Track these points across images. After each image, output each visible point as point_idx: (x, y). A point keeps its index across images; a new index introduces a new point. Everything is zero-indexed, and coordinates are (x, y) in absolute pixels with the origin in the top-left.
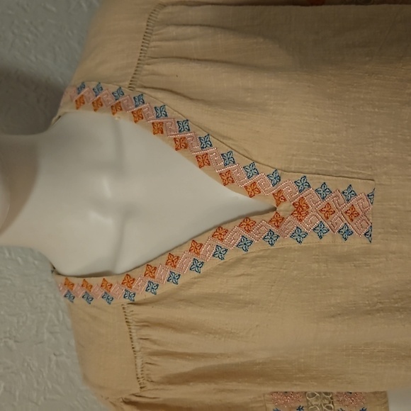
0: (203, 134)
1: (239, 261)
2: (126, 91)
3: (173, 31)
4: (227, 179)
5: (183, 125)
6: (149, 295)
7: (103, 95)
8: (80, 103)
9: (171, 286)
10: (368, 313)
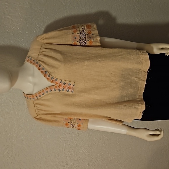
0: (46, 71)
1: (50, 94)
2: (36, 60)
3: (45, 50)
4: (48, 79)
5: (43, 69)
6: (37, 99)
7: (32, 60)
8: (28, 61)
9: (40, 97)
10: (71, 105)
